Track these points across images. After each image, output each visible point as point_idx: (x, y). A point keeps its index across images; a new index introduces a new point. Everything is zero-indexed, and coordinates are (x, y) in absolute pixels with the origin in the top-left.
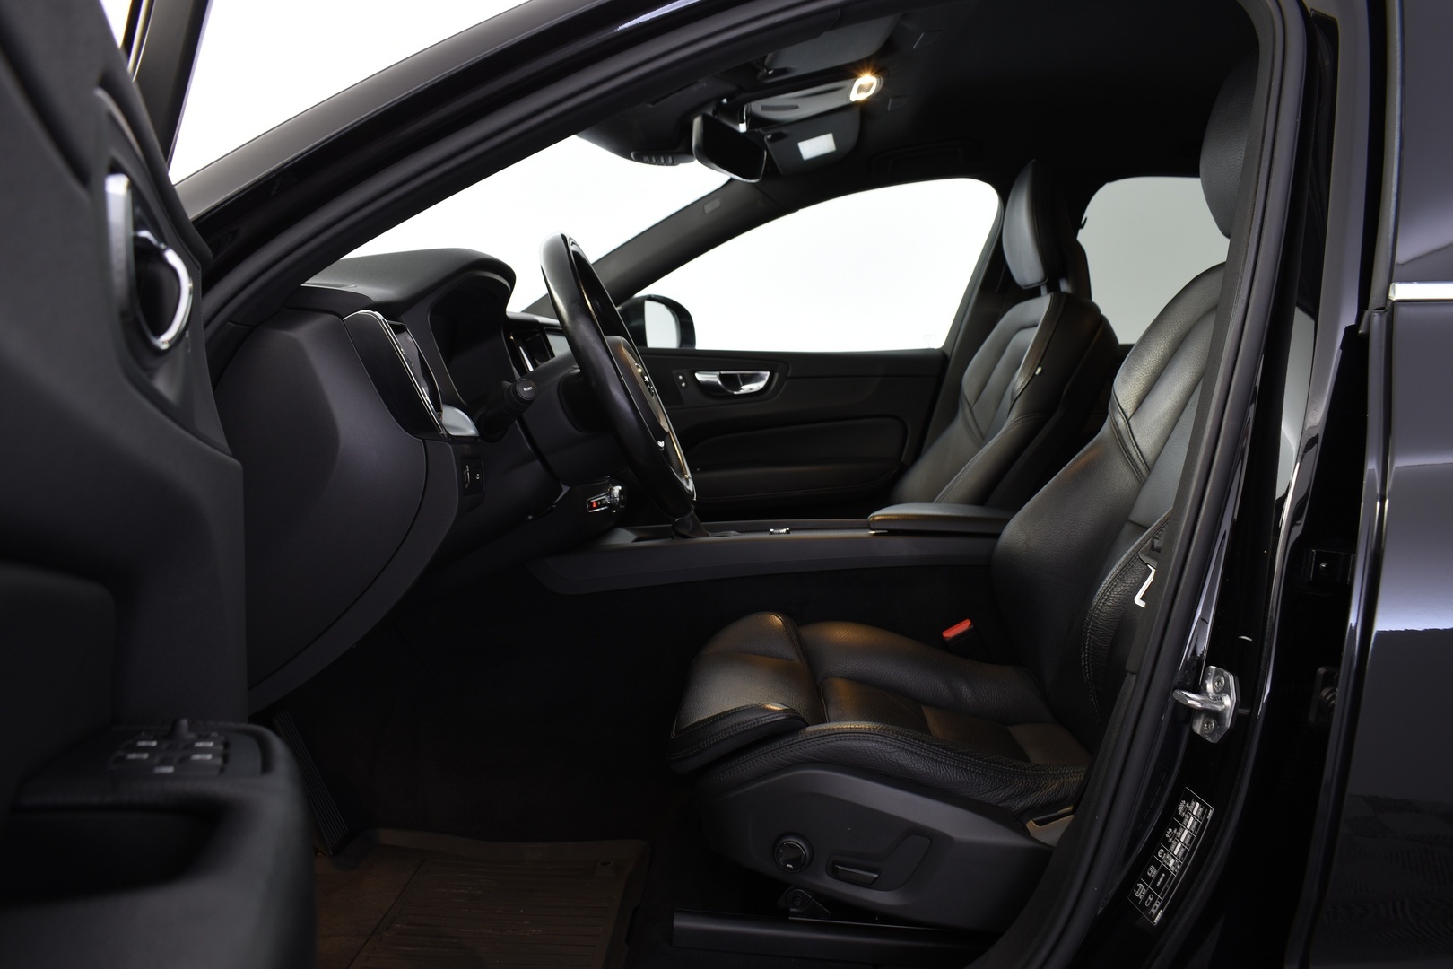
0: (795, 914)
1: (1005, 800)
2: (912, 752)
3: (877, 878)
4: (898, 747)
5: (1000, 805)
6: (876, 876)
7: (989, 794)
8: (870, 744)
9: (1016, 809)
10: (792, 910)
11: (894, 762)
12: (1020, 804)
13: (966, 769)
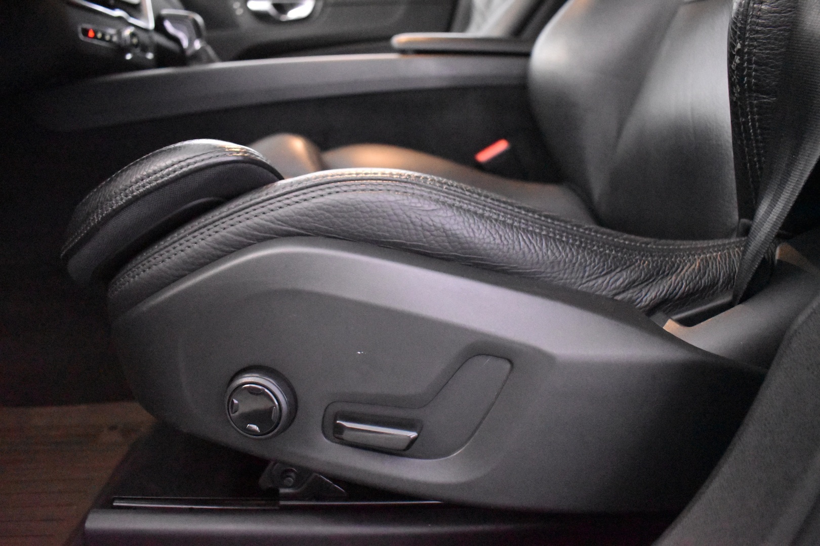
0: (287, 497)
1: (625, 289)
2: (469, 211)
3: (414, 441)
4: (444, 203)
5: (619, 298)
6: (413, 435)
7: (600, 281)
8: (391, 197)
9: (643, 304)
10: (283, 491)
11: (437, 229)
12: (650, 295)
13: (561, 241)
